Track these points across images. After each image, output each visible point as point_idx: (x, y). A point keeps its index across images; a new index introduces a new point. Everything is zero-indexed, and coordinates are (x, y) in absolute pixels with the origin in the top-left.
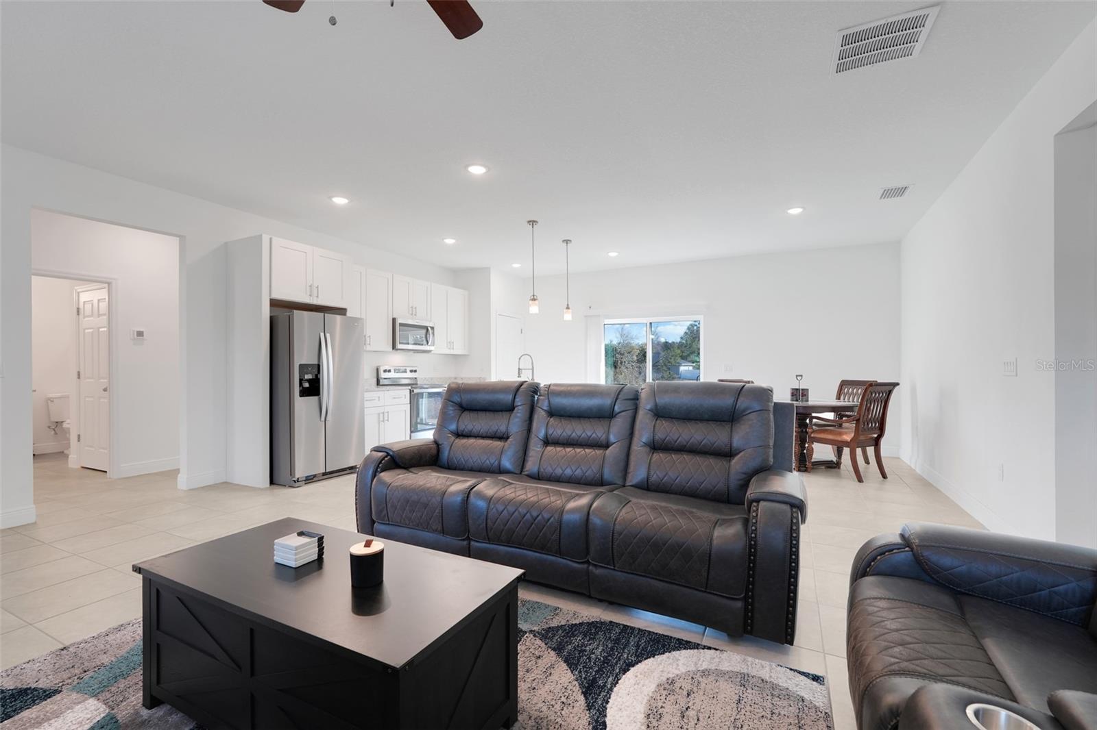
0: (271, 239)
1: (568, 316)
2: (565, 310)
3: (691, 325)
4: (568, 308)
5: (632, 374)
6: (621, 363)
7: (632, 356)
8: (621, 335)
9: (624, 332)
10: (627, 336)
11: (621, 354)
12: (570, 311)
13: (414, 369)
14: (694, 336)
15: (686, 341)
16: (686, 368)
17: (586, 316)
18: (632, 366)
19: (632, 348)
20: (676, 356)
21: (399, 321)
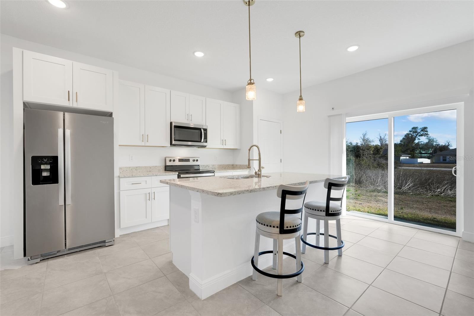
0: (23, 52)
1: (301, 108)
2: (298, 102)
3: (408, 134)
4: (301, 99)
5: (370, 161)
6: (363, 155)
7: (370, 151)
8: (363, 140)
9: (365, 138)
10: (367, 141)
11: (363, 150)
12: (303, 102)
13: (196, 159)
14: (409, 140)
15: (404, 143)
16: (405, 158)
17: (329, 116)
18: (370, 156)
19: (370, 147)
20: (399, 151)
21: (173, 124)
